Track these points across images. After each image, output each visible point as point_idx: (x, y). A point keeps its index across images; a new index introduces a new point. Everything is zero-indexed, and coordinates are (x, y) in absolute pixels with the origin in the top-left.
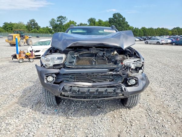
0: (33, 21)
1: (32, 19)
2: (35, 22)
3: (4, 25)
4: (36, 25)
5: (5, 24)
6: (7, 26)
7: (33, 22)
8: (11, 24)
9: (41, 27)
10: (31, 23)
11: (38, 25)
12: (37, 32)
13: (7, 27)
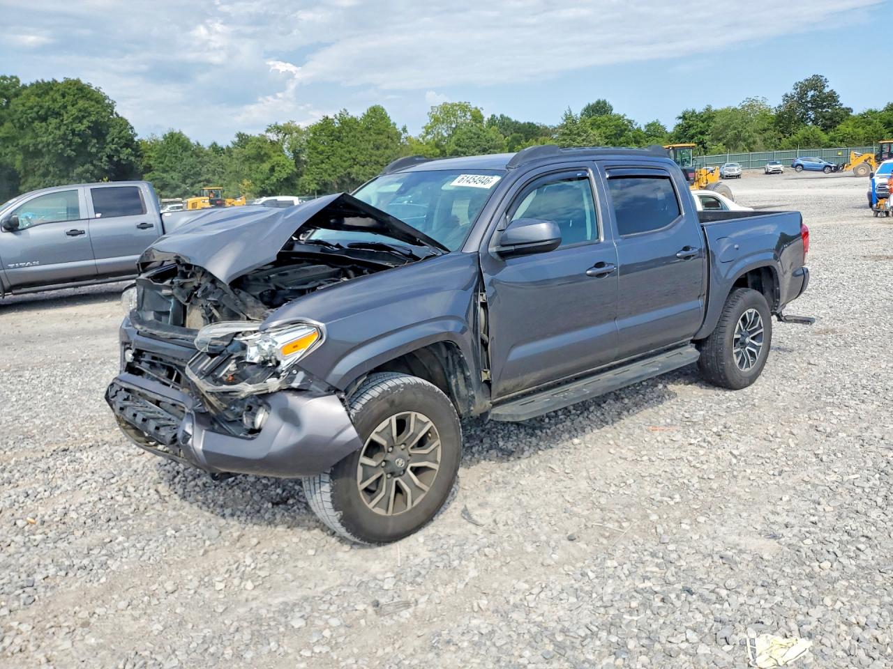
0: (816, 83)
1: (810, 76)
2: (827, 90)
3: (680, 121)
4: (829, 106)
5: (684, 118)
6: (690, 127)
7: (811, 93)
8: (709, 116)
9: (857, 111)
10: (802, 94)
11: (841, 100)
12: (818, 144)
13: (692, 131)
